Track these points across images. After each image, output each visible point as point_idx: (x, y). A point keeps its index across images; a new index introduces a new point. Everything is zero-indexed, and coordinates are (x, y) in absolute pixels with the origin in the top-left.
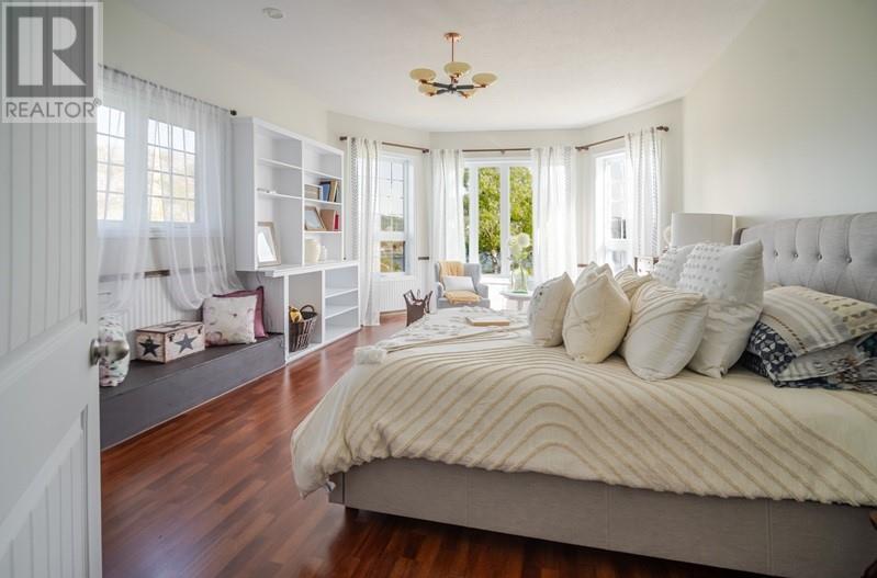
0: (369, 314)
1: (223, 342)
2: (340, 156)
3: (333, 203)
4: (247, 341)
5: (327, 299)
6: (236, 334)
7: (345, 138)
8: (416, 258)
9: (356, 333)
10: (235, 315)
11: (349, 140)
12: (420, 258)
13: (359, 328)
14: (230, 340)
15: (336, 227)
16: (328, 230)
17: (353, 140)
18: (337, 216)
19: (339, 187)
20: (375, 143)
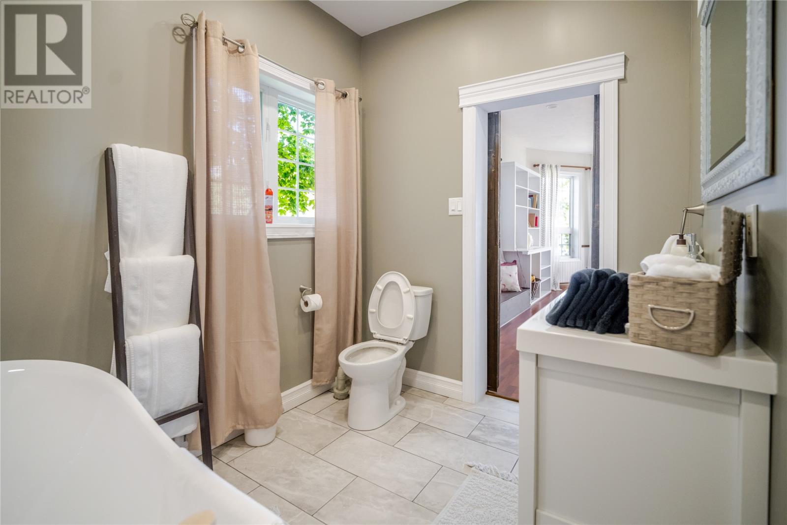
0: (555, 284)
1: (505, 290)
2: (539, 178)
3: (536, 209)
4: (517, 290)
5: (542, 270)
6: (512, 286)
7: (538, 165)
8: (580, 246)
9: (549, 294)
10: (510, 276)
11: (540, 166)
12: (583, 246)
13: (550, 291)
14: (509, 289)
15: (536, 225)
16: (532, 227)
17: (543, 166)
18: (536, 218)
19: (538, 198)
20: (556, 166)
